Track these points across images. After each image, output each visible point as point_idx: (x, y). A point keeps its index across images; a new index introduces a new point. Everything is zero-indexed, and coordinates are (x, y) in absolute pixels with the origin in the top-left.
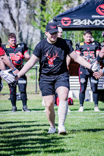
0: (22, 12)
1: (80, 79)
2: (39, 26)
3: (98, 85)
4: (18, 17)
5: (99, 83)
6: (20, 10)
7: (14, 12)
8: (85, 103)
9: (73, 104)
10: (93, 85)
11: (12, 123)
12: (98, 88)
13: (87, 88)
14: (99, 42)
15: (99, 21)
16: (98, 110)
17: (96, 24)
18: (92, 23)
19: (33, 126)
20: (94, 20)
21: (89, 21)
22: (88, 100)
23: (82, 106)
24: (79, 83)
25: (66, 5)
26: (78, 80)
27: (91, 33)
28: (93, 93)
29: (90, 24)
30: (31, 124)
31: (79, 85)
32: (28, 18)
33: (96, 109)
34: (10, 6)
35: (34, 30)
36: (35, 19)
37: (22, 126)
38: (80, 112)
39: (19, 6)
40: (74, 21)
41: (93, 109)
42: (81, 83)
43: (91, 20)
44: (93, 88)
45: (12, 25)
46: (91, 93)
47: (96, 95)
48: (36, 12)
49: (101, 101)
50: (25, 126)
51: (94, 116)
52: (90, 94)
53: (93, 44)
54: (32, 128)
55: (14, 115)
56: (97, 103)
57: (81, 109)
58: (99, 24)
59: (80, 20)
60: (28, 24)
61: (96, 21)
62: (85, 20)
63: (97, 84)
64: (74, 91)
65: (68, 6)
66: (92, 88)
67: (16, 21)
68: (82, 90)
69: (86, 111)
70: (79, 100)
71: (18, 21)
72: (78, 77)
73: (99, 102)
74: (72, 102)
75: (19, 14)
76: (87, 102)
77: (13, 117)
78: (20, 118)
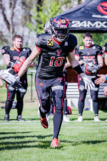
0: (17, 13)
1: (79, 86)
2: (35, 28)
3: (99, 93)
4: (12, 18)
5: (100, 90)
6: (15, 11)
7: (8, 13)
8: (84, 112)
9: (71, 114)
10: (93, 92)
11: (4, 133)
12: (99, 96)
13: (87, 96)
14: (101, 46)
15: (100, 23)
16: (99, 120)
17: (97, 26)
18: (93, 25)
19: (28, 137)
20: (95, 22)
21: (89, 23)
22: (87, 109)
23: (81, 115)
24: (78, 90)
25: (65, 5)
26: (77, 87)
27: (91, 36)
28: (94, 101)
29: (91, 26)
30: (25, 135)
31: (79, 93)
32: (23, 20)
33: (96, 119)
34: (3, 6)
35: (29, 33)
36: (30, 21)
37: (16, 138)
38: (79, 122)
39: (13, 6)
40: (73, 22)
41: (93, 119)
42: (80, 91)
43: (91, 22)
44: (93, 96)
45: (5, 26)
46: (91, 101)
47: (96, 103)
48: (31, 13)
49: (102, 110)
50: (18, 137)
51: (94, 126)
52: (89, 102)
53: (94, 48)
54: (26, 139)
55: (7, 125)
56: (97, 113)
57: (80, 119)
58: (100, 26)
59: (79, 22)
60: (23, 26)
61: (97, 23)
62: (85, 22)
63: (98, 91)
64: (72, 99)
65: (67, 7)
66: (91, 96)
67: (10, 23)
68: (82, 98)
69: (86, 121)
70: (78, 109)
71: (12, 22)
72: (77, 84)
73: (100, 112)
74: (71, 111)
75: (13, 14)
76: (87, 111)
77: (6, 128)
78: (14, 128)
